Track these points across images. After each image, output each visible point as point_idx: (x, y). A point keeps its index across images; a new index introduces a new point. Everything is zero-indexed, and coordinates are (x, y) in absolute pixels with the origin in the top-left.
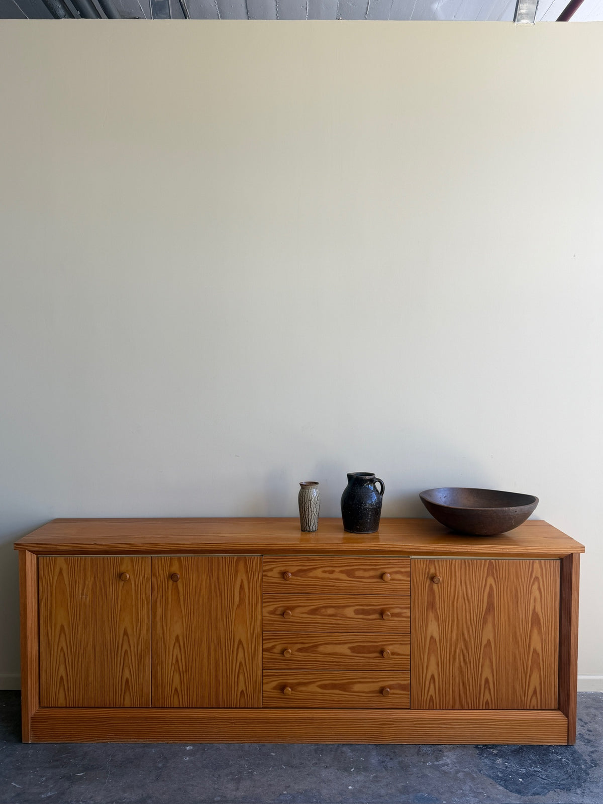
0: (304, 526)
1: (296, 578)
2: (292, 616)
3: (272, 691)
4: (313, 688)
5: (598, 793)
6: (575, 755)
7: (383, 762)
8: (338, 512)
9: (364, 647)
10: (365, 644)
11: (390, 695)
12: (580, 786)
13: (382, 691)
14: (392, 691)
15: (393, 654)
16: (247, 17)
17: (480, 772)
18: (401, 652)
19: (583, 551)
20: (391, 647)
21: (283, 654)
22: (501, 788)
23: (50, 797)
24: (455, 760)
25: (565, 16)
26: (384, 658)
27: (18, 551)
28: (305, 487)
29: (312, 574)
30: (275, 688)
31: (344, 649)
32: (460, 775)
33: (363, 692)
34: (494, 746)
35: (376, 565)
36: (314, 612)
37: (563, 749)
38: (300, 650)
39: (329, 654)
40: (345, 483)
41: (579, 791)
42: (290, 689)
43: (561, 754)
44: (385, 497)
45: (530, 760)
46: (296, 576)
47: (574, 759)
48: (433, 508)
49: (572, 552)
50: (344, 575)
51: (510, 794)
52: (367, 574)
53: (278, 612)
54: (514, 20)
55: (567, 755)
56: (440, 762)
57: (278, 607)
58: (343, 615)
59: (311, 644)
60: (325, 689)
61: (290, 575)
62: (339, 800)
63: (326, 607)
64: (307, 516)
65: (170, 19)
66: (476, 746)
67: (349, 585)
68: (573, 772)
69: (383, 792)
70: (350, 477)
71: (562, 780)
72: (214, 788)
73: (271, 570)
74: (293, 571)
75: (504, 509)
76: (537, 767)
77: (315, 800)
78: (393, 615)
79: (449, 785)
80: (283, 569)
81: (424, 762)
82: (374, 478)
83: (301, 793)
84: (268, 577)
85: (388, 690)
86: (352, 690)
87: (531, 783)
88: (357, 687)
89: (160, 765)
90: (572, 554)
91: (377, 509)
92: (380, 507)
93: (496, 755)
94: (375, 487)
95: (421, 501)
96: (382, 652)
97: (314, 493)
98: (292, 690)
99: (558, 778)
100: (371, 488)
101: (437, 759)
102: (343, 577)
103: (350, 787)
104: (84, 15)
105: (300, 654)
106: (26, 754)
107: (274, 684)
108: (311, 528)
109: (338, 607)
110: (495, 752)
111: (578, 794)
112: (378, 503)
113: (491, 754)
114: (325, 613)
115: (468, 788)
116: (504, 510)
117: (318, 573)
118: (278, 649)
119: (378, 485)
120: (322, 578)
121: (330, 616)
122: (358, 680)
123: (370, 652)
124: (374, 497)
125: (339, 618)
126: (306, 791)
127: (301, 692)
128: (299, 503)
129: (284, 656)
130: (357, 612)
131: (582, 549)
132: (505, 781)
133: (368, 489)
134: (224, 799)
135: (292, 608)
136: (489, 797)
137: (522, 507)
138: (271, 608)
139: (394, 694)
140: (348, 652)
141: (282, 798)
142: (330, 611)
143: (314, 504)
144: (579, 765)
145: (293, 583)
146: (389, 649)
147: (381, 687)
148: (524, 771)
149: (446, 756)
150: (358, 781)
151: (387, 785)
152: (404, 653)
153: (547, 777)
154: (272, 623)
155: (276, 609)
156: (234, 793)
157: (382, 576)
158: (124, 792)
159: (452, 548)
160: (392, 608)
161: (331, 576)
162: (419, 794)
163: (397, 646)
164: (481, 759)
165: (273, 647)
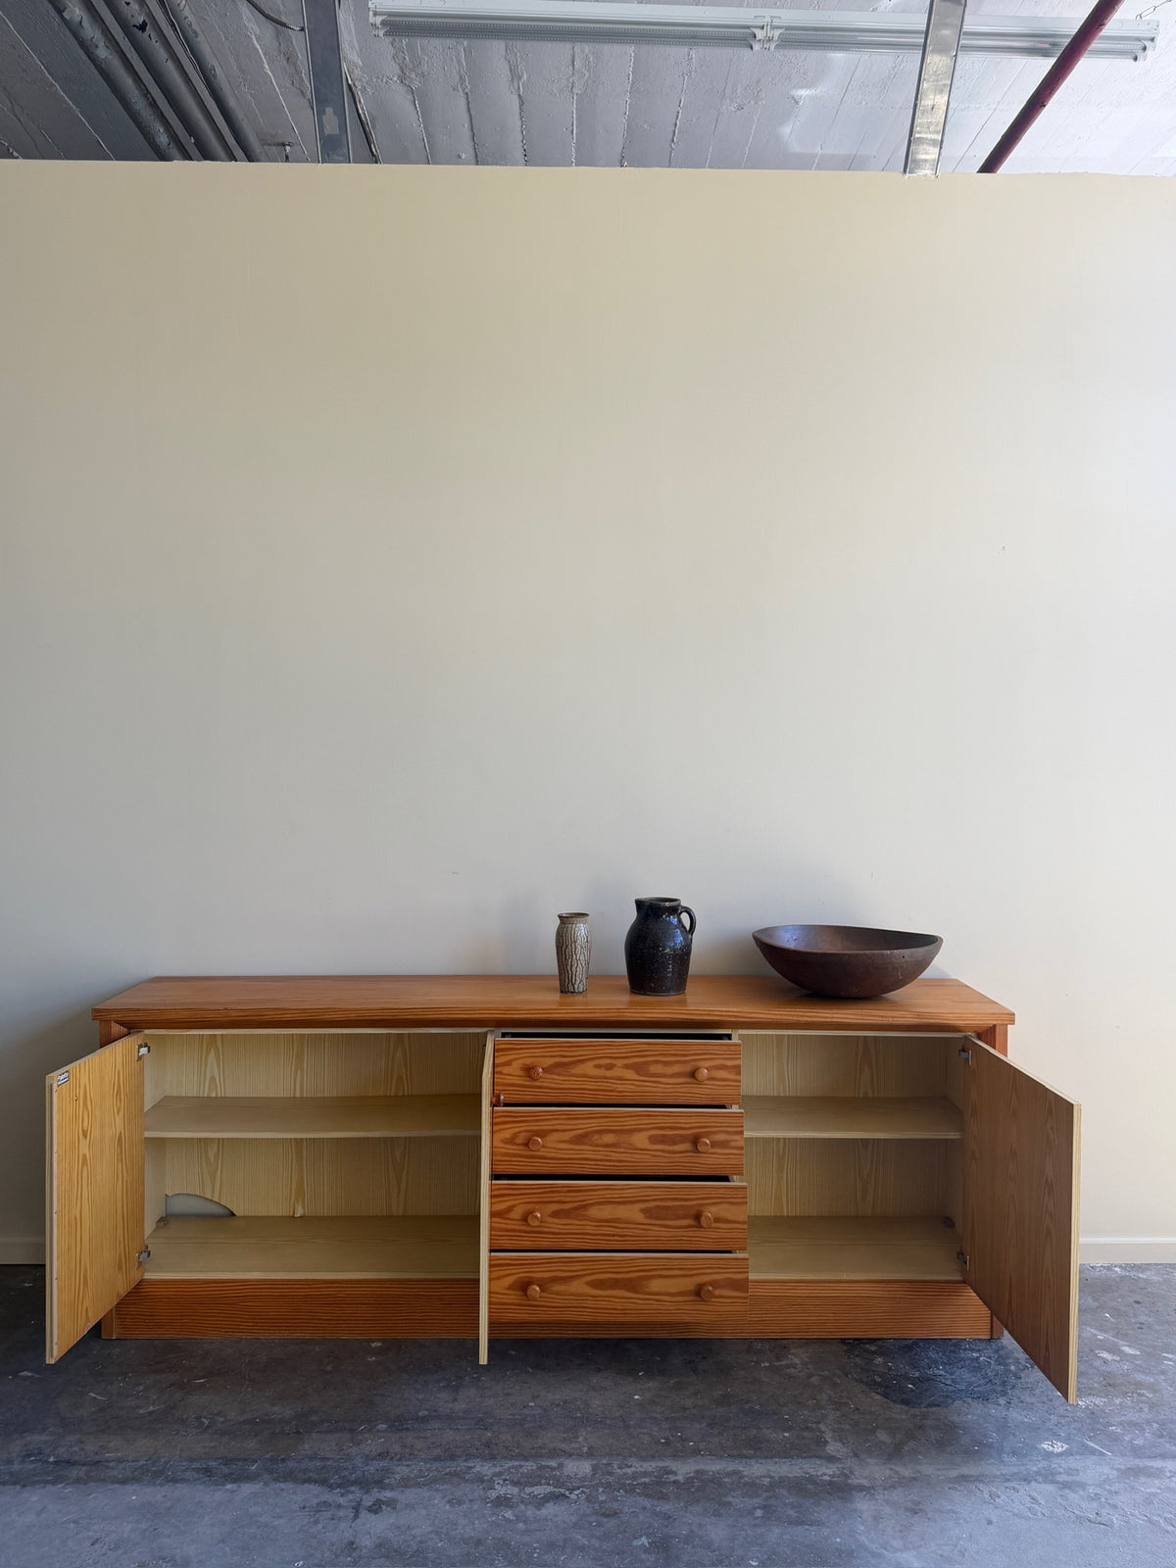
0: (565, 983)
1: (549, 1076)
2: (543, 1147)
3: (507, 1292)
4: (578, 1287)
5: (1033, 1404)
6: (1002, 1353)
7: (690, 1362)
8: (620, 965)
9: (668, 1208)
10: (669, 1204)
11: (714, 1300)
12: (1004, 1393)
13: (698, 1292)
14: (717, 1292)
15: (717, 1220)
16: (474, 161)
17: (847, 1376)
18: (731, 1218)
19: (1013, 1022)
20: (714, 1209)
21: (526, 1221)
22: (878, 1397)
23: (151, 1413)
24: (806, 1360)
25: (991, 165)
26: (702, 1227)
27: (98, 1022)
28: (565, 920)
29: (579, 1070)
30: (510, 1288)
31: (633, 1213)
32: (814, 1380)
33: (667, 1294)
34: (872, 1341)
35: (685, 1055)
36: (580, 1139)
37: (984, 1345)
38: (556, 1214)
39: (607, 1221)
40: (632, 915)
41: (1002, 1401)
42: (538, 1288)
43: (979, 1350)
44: (696, 937)
45: (928, 1358)
46: (552, 1074)
47: (999, 1356)
48: (773, 953)
49: (995, 1023)
50: (630, 1071)
51: (892, 1404)
52: (669, 1070)
53: (520, 1140)
54: (905, 171)
55: (989, 1352)
56: (783, 1363)
57: (520, 1132)
58: (630, 1144)
59: (576, 1205)
60: (600, 1289)
61: (541, 1070)
62: (618, 1414)
63: (600, 1132)
64: (569, 968)
65: (349, 162)
66: (843, 1341)
67: (639, 1089)
68: (997, 1375)
69: (689, 1403)
70: (639, 904)
71: (977, 1387)
72: (417, 1399)
73: (508, 1063)
74: (545, 1066)
75: (885, 952)
76: (938, 1369)
77: (579, 1415)
78: (714, 1144)
79: (796, 1393)
80: (528, 1061)
81: (757, 1362)
82: (679, 905)
83: (558, 1405)
84: (503, 1074)
85: (710, 1288)
86: (647, 1290)
87: (927, 1390)
88: (656, 1285)
89: (329, 1368)
90: (995, 1026)
91: (683, 956)
92: (688, 953)
93: (874, 1353)
94: (680, 921)
95: (754, 942)
96: (698, 1217)
97: (581, 930)
98: (542, 1291)
99: (970, 1384)
100: (675, 921)
101: (778, 1359)
102: (630, 1074)
103: (636, 1397)
104: (207, 155)
105: (557, 1221)
106: (109, 1354)
107: (510, 1280)
108: (576, 987)
109: (622, 1132)
110: (873, 1348)
111: (1000, 1405)
112: (684, 947)
113: (867, 1351)
114: (600, 1142)
115: (825, 1397)
116: (883, 955)
117: (588, 1068)
118: (517, 1214)
119: (685, 918)
120: (592, 1077)
121: (607, 1146)
122: (658, 1273)
123: (678, 1218)
124: (679, 939)
125: (622, 1150)
126: (565, 1402)
127: (557, 1293)
128: (557, 947)
129: (529, 1225)
130: (653, 1140)
131: (1011, 1018)
132: (887, 1387)
133: (670, 923)
134: (434, 1414)
135: (543, 1134)
136: (858, 1409)
137: (913, 950)
138: (507, 1134)
139: (720, 1297)
140: (640, 1217)
141: (526, 1411)
142: (609, 1138)
143: (582, 947)
144: (1006, 1365)
145: (545, 1084)
146: (709, 1213)
147: (698, 1285)
148: (917, 1374)
149: (793, 1354)
150: (649, 1389)
151: (696, 1394)
152: (737, 1219)
153: (953, 1382)
154: (510, 1159)
155: (515, 1136)
156: (450, 1405)
157: (693, 1074)
158: (273, 1405)
159: (803, 1016)
160: (714, 1133)
161: (609, 1073)
162: (747, 1406)
163: (725, 1206)
164: (849, 1358)
165: (510, 1209)
